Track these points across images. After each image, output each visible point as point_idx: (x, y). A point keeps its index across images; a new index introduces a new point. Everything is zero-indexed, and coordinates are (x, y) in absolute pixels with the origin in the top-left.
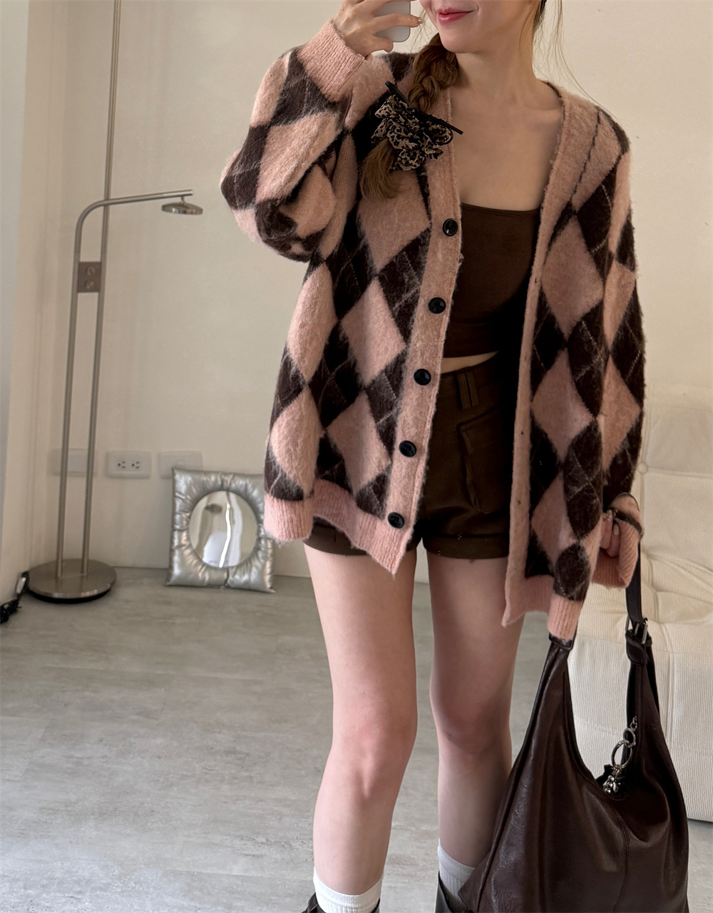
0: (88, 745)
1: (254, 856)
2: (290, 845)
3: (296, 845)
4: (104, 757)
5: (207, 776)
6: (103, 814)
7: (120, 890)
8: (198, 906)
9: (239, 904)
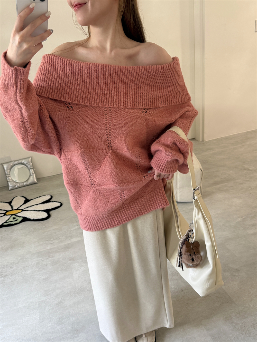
0: (3, 233)
1: (52, 243)
2: (60, 238)
3: (61, 237)
4: (8, 234)
5: (35, 230)
6: (12, 247)
7: (22, 262)
8: (42, 258)
9: (51, 255)
